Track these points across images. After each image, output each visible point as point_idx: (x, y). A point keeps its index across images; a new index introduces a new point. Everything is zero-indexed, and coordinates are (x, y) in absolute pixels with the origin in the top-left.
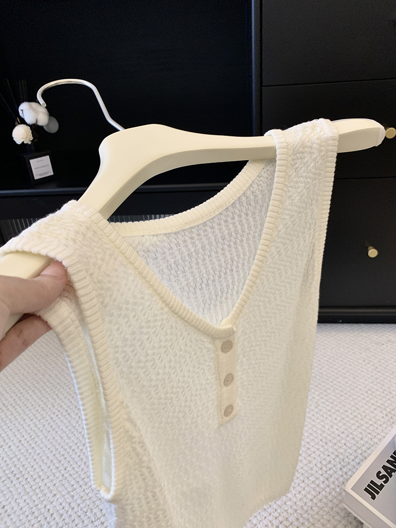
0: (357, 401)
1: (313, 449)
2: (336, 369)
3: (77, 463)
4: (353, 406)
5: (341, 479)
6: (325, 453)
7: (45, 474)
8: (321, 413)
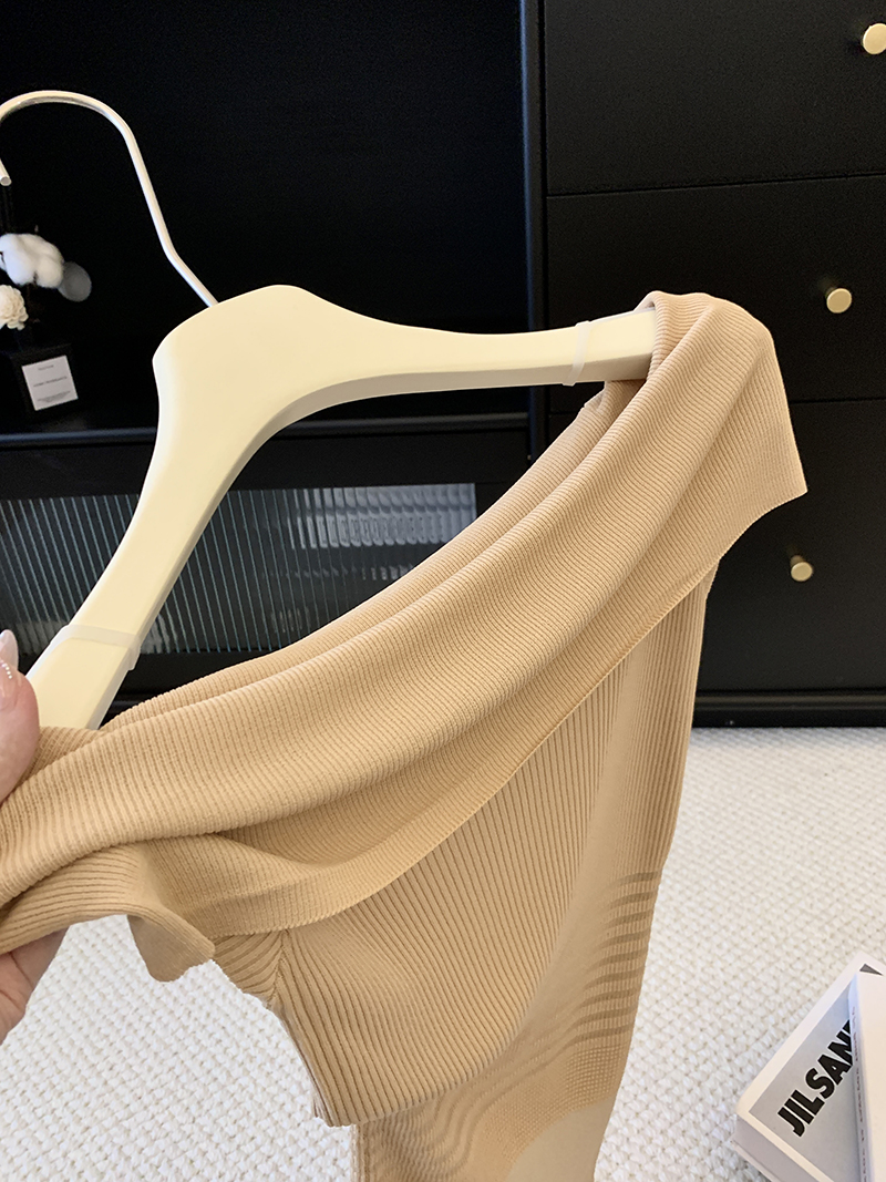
0: (767, 906)
1: (669, 1017)
2: (721, 832)
3: (137, 1054)
4: (759, 916)
5: (730, 1084)
6: (696, 1024)
7: (65, 1081)
8: (687, 933)
